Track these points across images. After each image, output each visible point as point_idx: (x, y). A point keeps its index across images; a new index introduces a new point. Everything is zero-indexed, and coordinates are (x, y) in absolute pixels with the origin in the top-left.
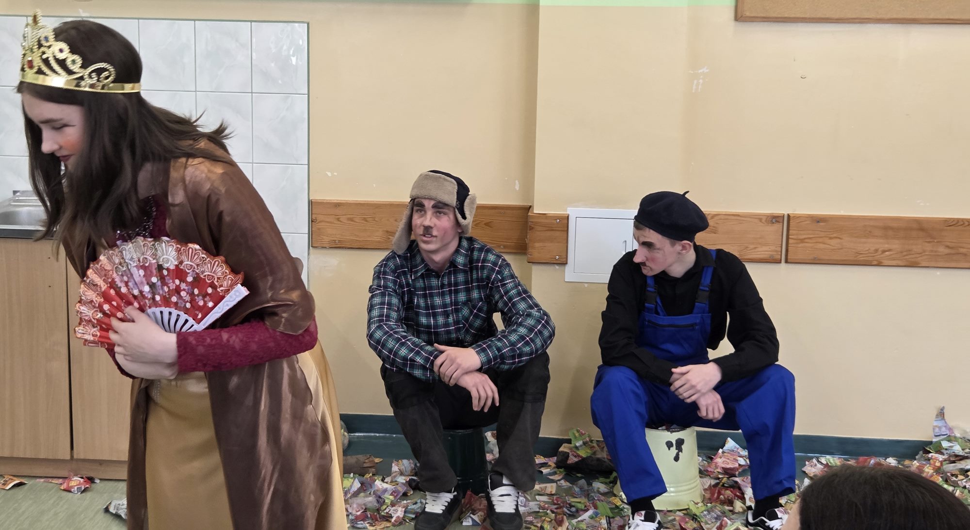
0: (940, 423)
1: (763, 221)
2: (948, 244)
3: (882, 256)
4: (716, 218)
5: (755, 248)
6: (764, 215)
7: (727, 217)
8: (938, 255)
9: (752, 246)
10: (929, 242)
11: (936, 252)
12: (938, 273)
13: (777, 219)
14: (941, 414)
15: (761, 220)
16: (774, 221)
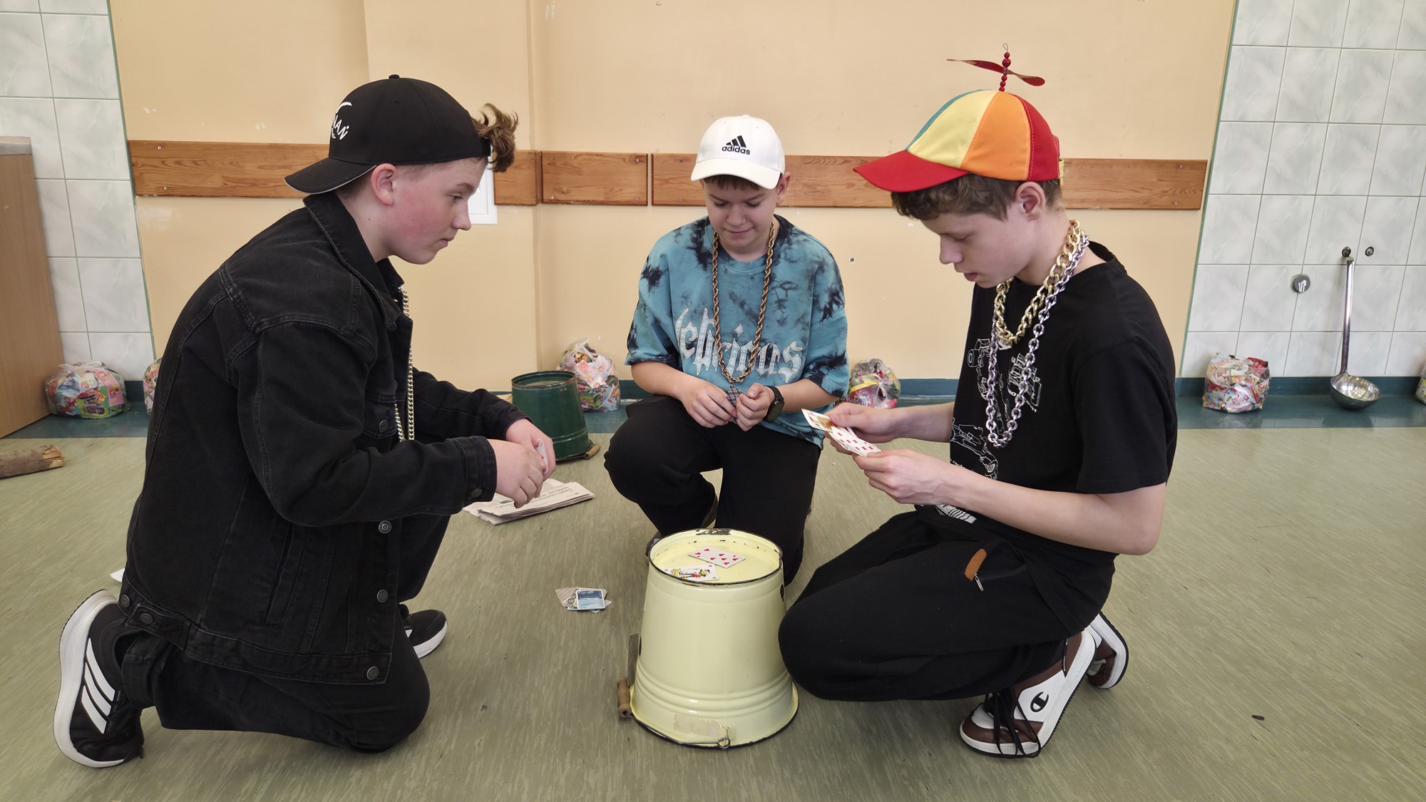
1: (627, 160)
2: (806, 182)
4: (580, 158)
5: (621, 190)
6: (628, 155)
7: (589, 157)
8: (798, 194)
9: (618, 188)
13: (641, 159)
15: (624, 160)
16: (638, 160)
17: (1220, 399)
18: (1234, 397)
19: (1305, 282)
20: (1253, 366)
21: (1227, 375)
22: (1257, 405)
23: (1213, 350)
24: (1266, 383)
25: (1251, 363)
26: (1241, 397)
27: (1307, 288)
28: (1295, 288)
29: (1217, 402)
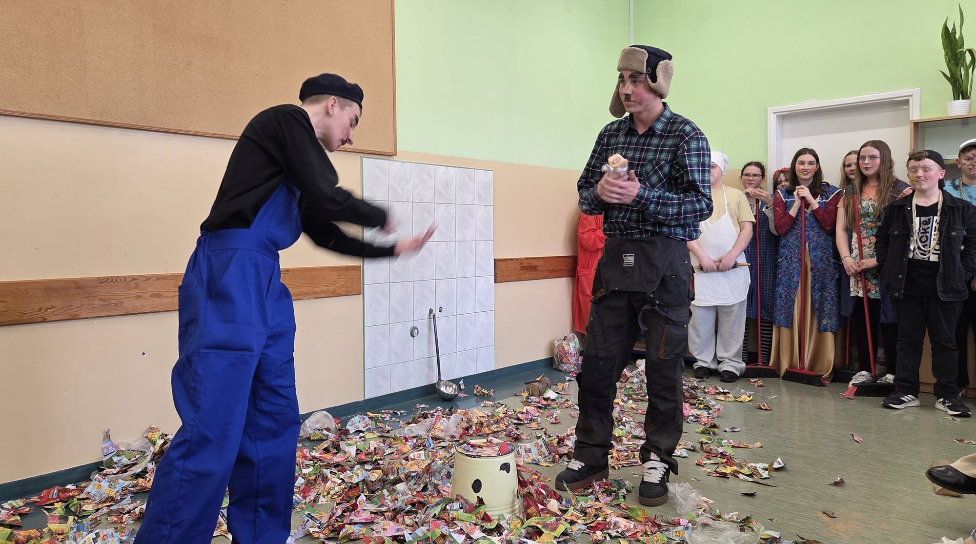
0: (107, 444)
2: (101, 297)
3: (46, 313)
8: (95, 307)
10: (86, 297)
11: (92, 305)
12: (95, 321)
14: (107, 436)
19: (416, 330)
27: (417, 334)
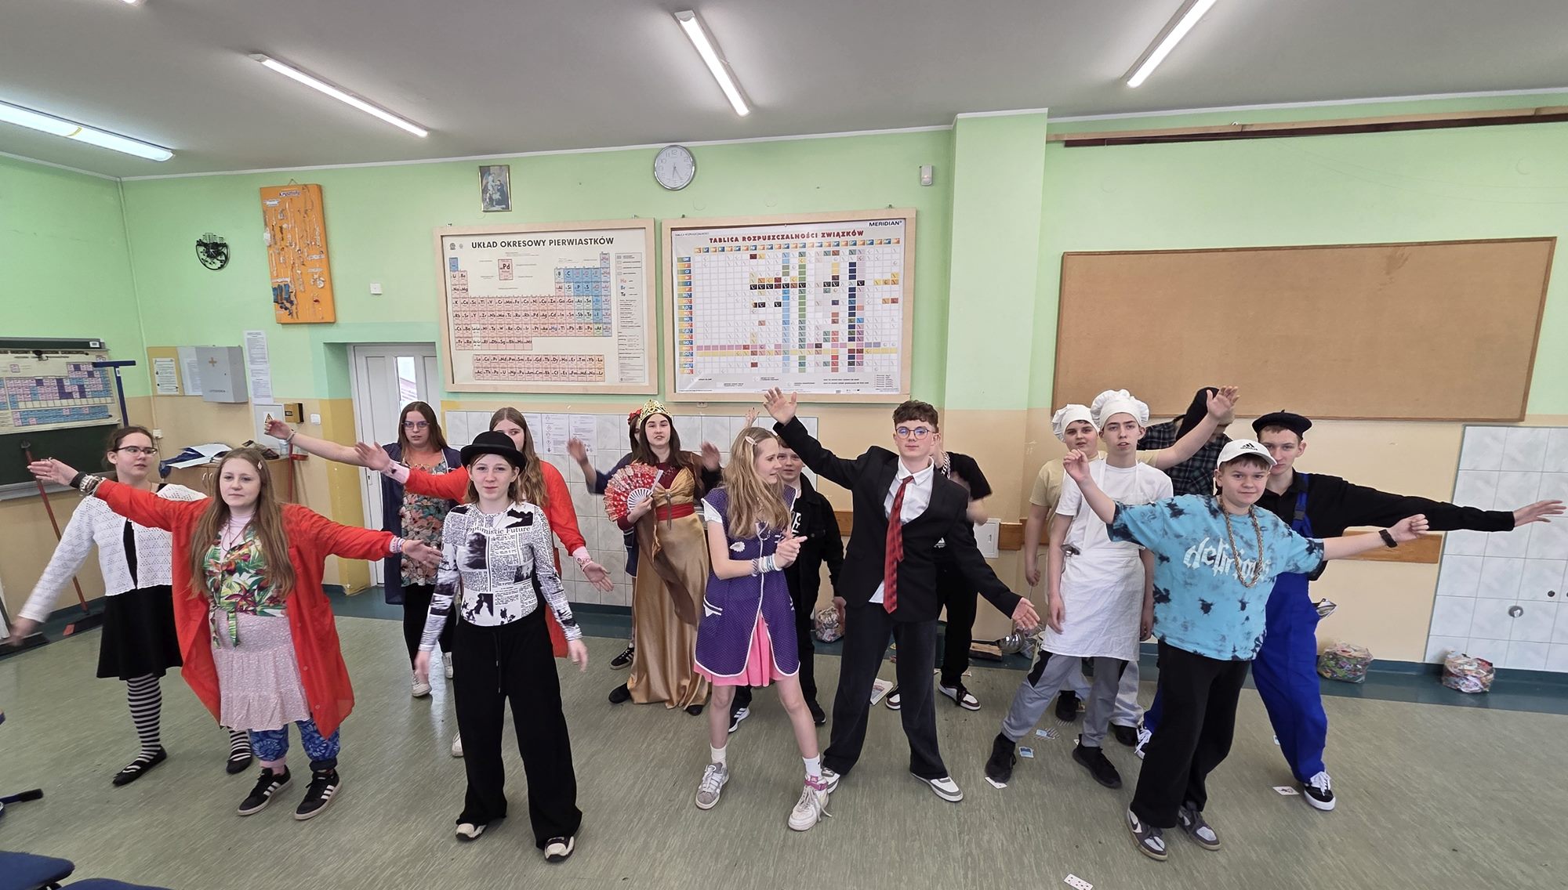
17: (1456, 683)
18: (1467, 683)
19: (1519, 611)
20: (1481, 664)
21: (1461, 668)
22: (1485, 689)
23: (1450, 649)
24: (1492, 676)
25: (1480, 662)
26: (1472, 684)
27: (1521, 615)
28: (1511, 613)
29: (1453, 683)
